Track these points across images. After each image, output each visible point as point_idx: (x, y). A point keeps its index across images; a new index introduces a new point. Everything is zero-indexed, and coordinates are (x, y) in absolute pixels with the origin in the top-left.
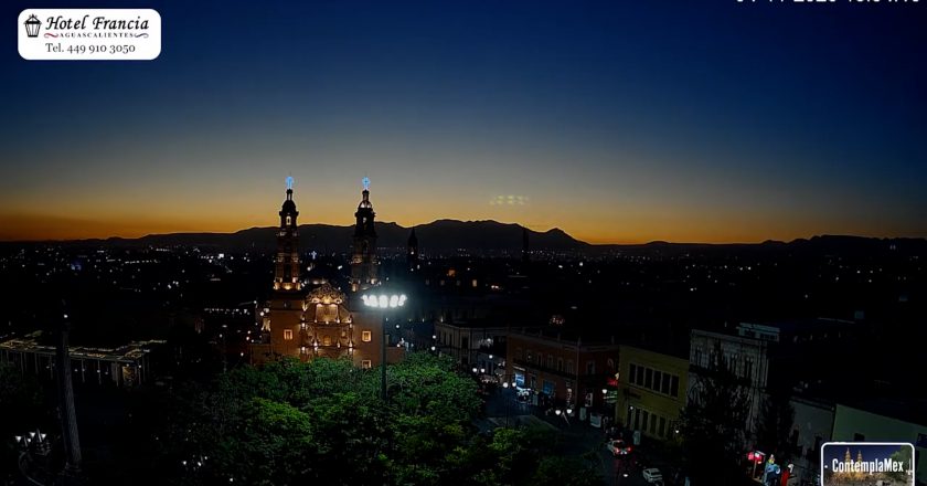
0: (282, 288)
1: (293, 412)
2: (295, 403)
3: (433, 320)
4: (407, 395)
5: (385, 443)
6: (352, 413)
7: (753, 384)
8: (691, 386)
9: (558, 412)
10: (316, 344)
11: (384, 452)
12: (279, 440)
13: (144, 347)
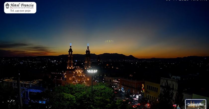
0: (69, 68)
1: (72, 96)
2: (72, 94)
3: (103, 75)
4: (97, 92)
5: (92, 103)
6: (85, 96)
7: (174, 89)
8: (160, 90)
9: (131, 96)
10: (77, 81)
11: (92, 105)
12: (68, 102)
13: (37, 81)
